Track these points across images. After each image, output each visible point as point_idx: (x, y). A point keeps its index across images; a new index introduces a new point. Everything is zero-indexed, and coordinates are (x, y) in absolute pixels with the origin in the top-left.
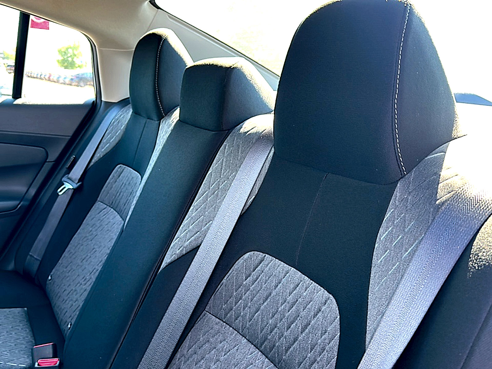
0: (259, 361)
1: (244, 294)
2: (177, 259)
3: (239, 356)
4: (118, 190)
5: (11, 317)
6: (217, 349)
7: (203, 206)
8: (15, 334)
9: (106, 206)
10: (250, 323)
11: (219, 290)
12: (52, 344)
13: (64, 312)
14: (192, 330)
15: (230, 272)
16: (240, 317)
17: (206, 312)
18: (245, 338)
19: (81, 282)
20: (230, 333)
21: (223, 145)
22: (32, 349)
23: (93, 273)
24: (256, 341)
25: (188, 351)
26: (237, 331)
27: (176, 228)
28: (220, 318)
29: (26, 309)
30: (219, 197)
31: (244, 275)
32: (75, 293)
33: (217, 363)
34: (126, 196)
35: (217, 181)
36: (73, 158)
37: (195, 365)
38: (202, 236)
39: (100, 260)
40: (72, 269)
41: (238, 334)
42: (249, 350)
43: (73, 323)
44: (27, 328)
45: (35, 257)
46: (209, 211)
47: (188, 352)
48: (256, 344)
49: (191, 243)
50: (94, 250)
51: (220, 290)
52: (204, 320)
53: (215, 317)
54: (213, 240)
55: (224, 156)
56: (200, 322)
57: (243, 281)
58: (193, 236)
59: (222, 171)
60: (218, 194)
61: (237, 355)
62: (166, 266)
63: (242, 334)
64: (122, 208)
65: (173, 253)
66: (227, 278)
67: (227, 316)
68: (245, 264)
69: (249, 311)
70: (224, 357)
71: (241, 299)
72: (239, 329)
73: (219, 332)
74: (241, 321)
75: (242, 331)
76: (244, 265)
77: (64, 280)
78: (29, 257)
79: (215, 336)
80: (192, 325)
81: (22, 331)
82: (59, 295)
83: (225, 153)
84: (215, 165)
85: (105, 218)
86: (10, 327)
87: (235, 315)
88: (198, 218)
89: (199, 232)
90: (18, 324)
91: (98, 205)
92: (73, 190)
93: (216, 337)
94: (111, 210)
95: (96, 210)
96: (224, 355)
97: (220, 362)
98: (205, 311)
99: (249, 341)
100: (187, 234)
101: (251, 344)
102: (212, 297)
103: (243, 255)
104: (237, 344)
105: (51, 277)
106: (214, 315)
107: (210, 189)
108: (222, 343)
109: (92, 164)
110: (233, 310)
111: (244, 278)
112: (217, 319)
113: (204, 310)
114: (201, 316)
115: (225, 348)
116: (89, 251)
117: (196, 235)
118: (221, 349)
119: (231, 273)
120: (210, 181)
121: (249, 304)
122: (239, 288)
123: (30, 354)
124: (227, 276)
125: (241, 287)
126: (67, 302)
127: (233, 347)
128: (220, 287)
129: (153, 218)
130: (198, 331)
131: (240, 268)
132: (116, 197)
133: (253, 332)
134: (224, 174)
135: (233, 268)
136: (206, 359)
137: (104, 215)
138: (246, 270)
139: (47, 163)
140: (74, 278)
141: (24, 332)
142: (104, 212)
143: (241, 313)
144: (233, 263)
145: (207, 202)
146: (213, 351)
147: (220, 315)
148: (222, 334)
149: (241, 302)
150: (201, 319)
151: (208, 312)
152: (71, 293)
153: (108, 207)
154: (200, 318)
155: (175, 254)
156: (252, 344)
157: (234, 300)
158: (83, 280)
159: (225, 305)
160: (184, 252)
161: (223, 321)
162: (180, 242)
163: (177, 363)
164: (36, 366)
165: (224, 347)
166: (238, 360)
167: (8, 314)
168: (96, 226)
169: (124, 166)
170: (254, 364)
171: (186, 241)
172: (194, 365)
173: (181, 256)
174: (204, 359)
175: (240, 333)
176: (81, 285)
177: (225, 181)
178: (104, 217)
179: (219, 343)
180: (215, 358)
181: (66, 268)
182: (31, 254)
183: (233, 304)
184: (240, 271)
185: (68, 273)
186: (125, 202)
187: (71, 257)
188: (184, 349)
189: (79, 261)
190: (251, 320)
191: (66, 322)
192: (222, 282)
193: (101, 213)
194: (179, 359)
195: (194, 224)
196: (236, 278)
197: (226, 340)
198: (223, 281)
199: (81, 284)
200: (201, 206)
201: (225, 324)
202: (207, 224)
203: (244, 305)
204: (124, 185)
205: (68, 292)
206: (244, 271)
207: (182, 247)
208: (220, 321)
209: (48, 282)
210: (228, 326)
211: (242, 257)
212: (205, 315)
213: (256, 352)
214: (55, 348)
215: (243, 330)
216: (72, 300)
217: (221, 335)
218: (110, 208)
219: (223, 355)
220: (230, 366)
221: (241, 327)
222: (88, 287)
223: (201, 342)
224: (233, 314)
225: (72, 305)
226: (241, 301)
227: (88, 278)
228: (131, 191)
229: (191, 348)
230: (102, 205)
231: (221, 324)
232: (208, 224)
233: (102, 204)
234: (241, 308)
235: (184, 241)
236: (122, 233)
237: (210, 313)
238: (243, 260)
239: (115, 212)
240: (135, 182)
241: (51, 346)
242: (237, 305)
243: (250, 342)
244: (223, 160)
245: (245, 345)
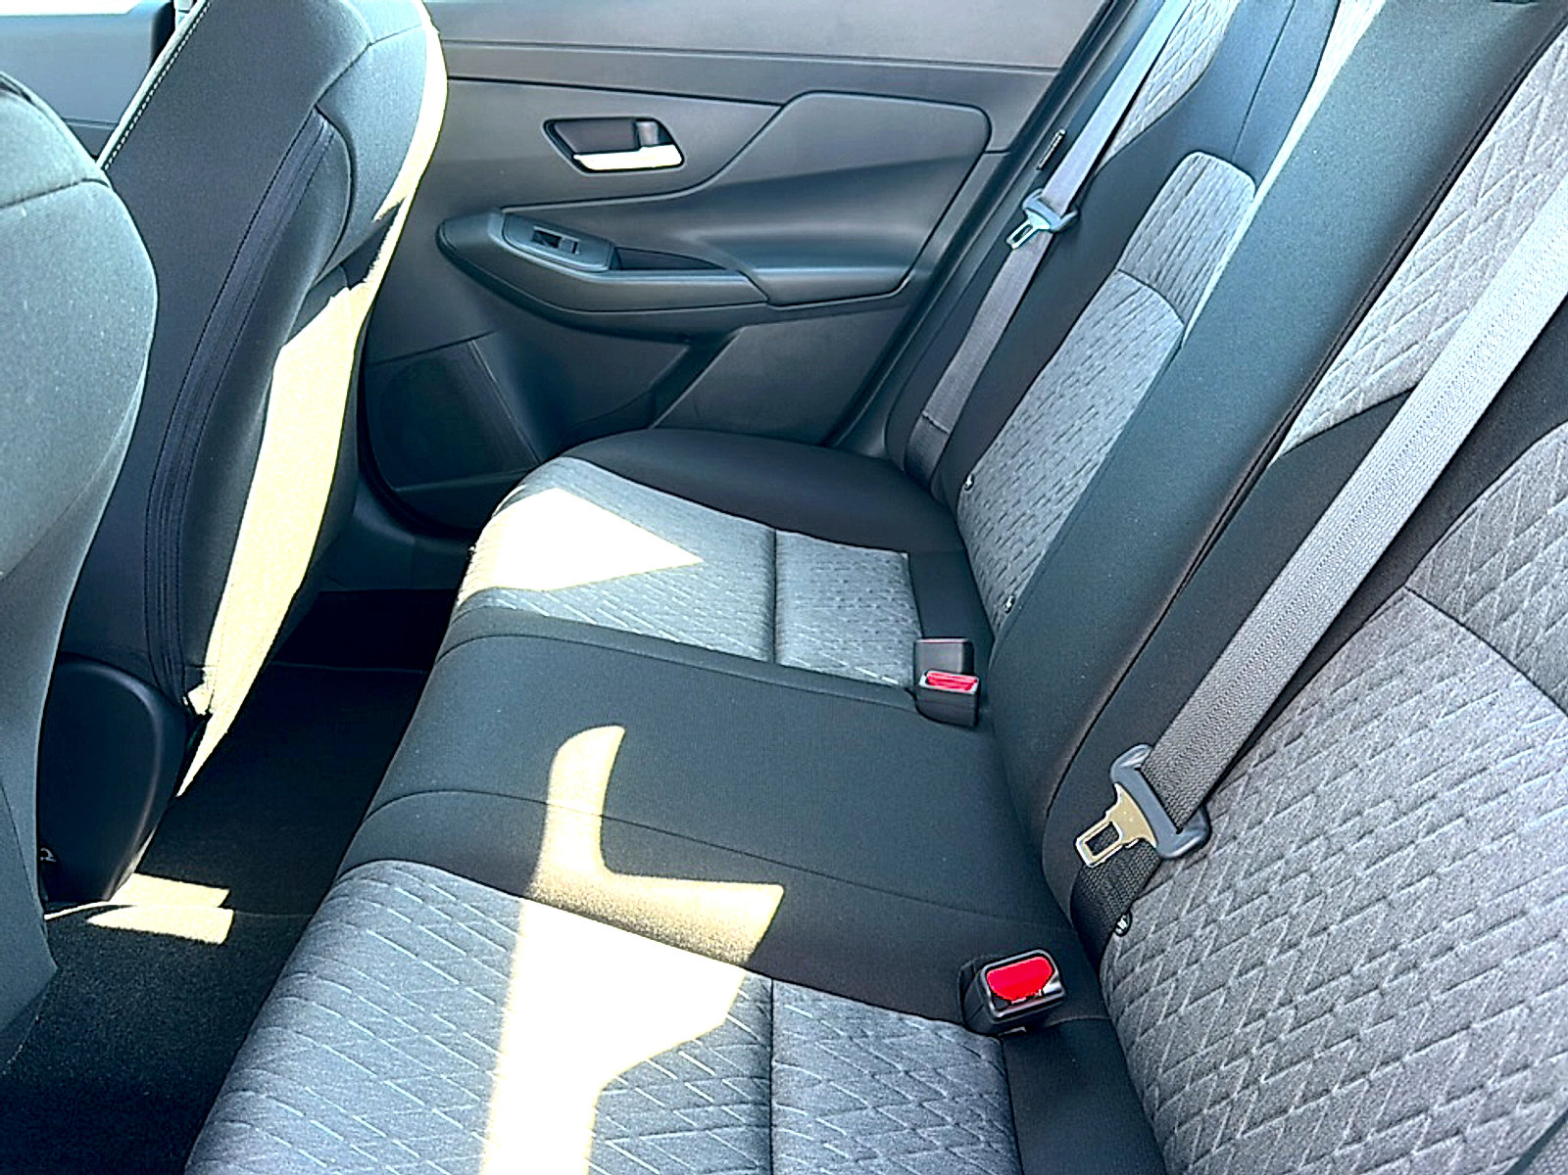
0: (1557, 740)
1: (1542, 544)
2: (1335, 426)
3: (1494, 720)
4: (1178, 235)
5: (869, 567)
6: (1424, 694)
7: (1443, 260)
8: (878, 607)
9: (1139, 284)
10: (1550, 631)
11: (1458, 528)
12: (964, 643)
13: (999, 568)
14: (1355, 637)
15: (1507, 474)
16: (1517, 614)
17: (1406, 591)
18: (1525, 674)
19: (1048, 495)
20: (1476, 655)
21: (1551, 48)
22: (915, 644)
23: (1082, 473)
24: (1560, 686)
25: (1335, 691)
26: (1499, 653)
27: (1343, 333)
28: (1451, 612)
29: (905, 555)
30: (1506, 229)
31: (1552, 485)
32: (1031, 522)
33: (1421, 732)
34: (1201, 251)
35: (1507, 177)
36: (1060, 138)
37: (1351, 732)
38: (1426, 357)
39: (1107, 436)
40: (1028, 460)
41: (1503, 661)
42: (1532, 708)
43: (1018, 597)
44: (906, 599)
45: (936, 423)
46: (1460, 278)
47: (1335, 694)
48: (1556, 693)
49: (1386, 380)
50: (1093, 410)
51: (1461, 528)
52: (1397, 613)
53: (1436, 607)
54: (1461, 369)
55: (1547, 88)
56: (1382, 616)
57: (1546, 506)
58: (1395, 357)
59: (1533, 140)
60: (1502, 220)
61: (1488, 716)
62: (1298, 445)
63: (1515, 662)
64: (1184, 289)
65: (1324, 409)
66: (1493, 493)
67: (1473, 606)
68: (1562, 450)
69: (1550, 597)
70: (1446, 718)
71: (1529, 558)
72: (1508, 648)
73: (1439, 649)
74: (1520, 623)
75: (1518, 656)
76: (1560, 456)
77: (1004, 489)
78: (921, 420)
79: (1424, 659)
80: (1357, 623)
81: (894, 604)
82: (989, 525)
83: (1552, 74)
84: (1509, 122)
85: (1130, 320)
86: (868, 590)
87: (1502, 605)
88: (1423, 299)
89: (1417, 343)
90: (885, 587)
91: (1118, 283)
92: (1050, 236)
93: (1427, 662)
94: (1151, 295)
95: (1111, 296)
96: (1446, 714)
97: (1431, 730)
98: (1403, 588)
99: (1534, 683)
100: (1376, 349)
101: (1540, 692)
102: (1434, 550)
103: (1559, 425)
104: (1495, 688)
105: (973, 480)
106: (1430, 603)
107: (1479, 205)
108: (1446, 681)
109: (1111, 152)
110: (1499, 590)
111: (1553, 496)
112: (1440, 614)
113: (1403, 584)
114: (1389, 602)
115: (1452, 694)
116: (1079, 415)
117: (1406, 354)
118: (1439, 696)
119: (1509, 479)
120: (1483, 177)
121: (1556, 576)
122: (1529, 526)
123: (911, 659)
124: (1493, 487)
125: (1537, 524)
126: (1009, 544)
127: (1479, 695)
128: (1464, 521)
129: (1276, 303)
130: (1375, 641)
131: (1542, 463)
132: (1172, 257)
133: (1553, 660)
134: (1536, 149)
135: (1518, 463)
136: (1386, 719)
137: (1129, 314)
138: (1562, 471)
139: (985, 156)
140: (1031, 482)
141: (899, 608)
142: (1131, 303)
143: (1522, 602)
144: (1522, 449)
145: (1459, 247)
146: (1410, 702)
147: (1451, 603)
148: (1448, 656)
149: (1529, 570)
150: (1387, 609)
151: (1414, 592)
152: (1019, 523)
153: (1146, 287)
154: (1384, 607)
155: (1328, 410)
156: (1545, 693)
157: (1506, 561)
158: (1056, 489)
159: (1474, 576)
160: (1359, 407)
161: (1457, 621)
162: (1349, 375)
163: (1297, 718)
164: (922, 683)
165: (1448, 693)
166: (1487, 732)
167: (864, 561)
168: (1106, 343)
169: (1208, 157)
170: (1539, 748)
171: (1372, 370)
172: (1348, 729)
173: (1347, 417)
174: (1382, 719)
175: (1511, 658)
176: (1049, 504)
177: (1534, 176)
178: (1132, 316)
179: (1435, 680)
180: (1415, 718)
181: (1013, 457)
182: (925, 413)
183: (1499, 574)
184: (1540, 473)
185: (1017, 471)
186: (1196, 270)
187: (1028, 429)
188: (1322, 685)
189: (1049, 440)
190: (1554, 623)
191: (1003, 593)
192: (1473, 506)
193: (1122, 306)
194: (1303, 710)
195: (1404, 320)
196: (1522, 496)
197: (1461, 675)
198: (1479, 501)
199: (1049, 500)
200: (1438, 260)
201: (1462, 629)
202: (1447, 319)
203: (1536, 579)
204: (1198, 217)
205: (1011, 519)
206: (1556, 476)
207: (1357, 390)
208: (1448, 620)
209: (964, 492)
210: (1474, 637)
211: (1555, 431)
212: (1402, 599)
213: (1553, 716)
214: (969, 649)
215: (1522, 651)
216: (1021, 540)
217: (1446, 659)
218: (1150, 291)
219: (1442, 714)
220: (1460, 745)
221: (1515, 643)
222: (1066, 508)
223: (1377, 671)
224: (1497, 603)
225: (1021, 552)
226: (1529, 565)
227: (1068, 484)
228: (1220, 233)
229: (1343, 685)
230: (1127, 282)
231: (1451, 630)
232: (1452, 320)
233: (1127, 277)
234: (1526, 586)
235: (1363, 372)
236: (1176, 354)
237: (1420, 596)
238: (1556, 440)
239: (1163, 301)
240: (1236, 205)
241: (961, 646)
242: (1510, 579)
243: (1539, 688)
244: (1541, 101)
245: (1519, 695)
